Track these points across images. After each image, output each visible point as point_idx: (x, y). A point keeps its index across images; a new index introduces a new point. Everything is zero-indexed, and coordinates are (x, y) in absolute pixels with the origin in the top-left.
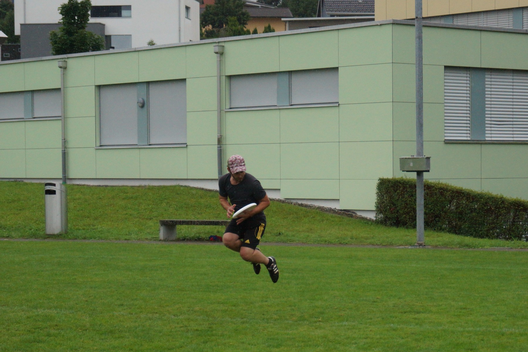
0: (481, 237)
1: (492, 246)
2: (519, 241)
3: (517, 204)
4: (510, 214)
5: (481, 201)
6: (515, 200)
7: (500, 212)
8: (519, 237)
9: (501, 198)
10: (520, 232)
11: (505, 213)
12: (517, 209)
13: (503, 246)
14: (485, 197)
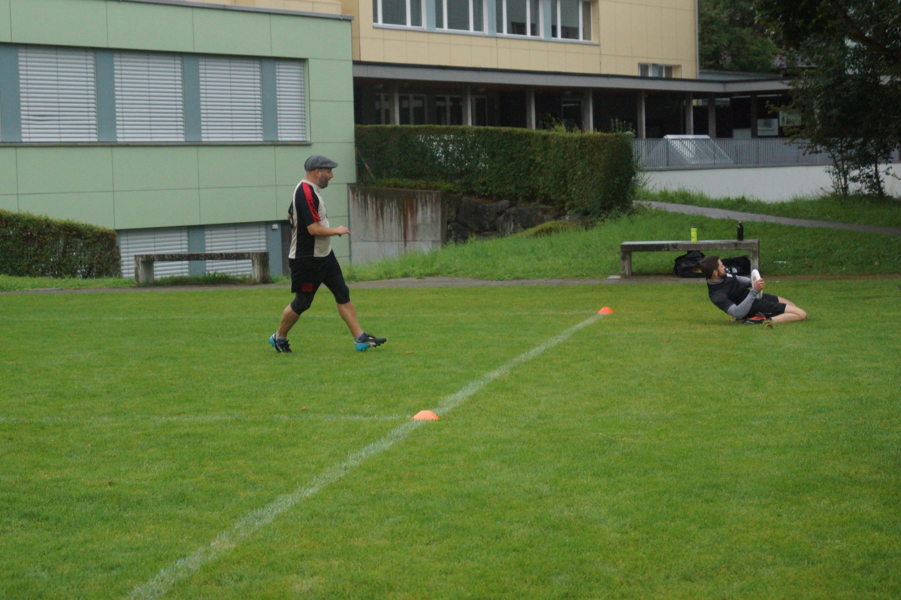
0: (20, 274)
1: (33, 287)
2: (72, 279)
3: (68, 227)
4: (59, 242)
5: (18, 225)
6: (65, 224)
7: (44, 239)
8: (72, 273)
9: (46, 220)
10: (74, 266)
11: (52, 241)
12: (68, 235)
13: (49, 287)
14: (24, 219)
